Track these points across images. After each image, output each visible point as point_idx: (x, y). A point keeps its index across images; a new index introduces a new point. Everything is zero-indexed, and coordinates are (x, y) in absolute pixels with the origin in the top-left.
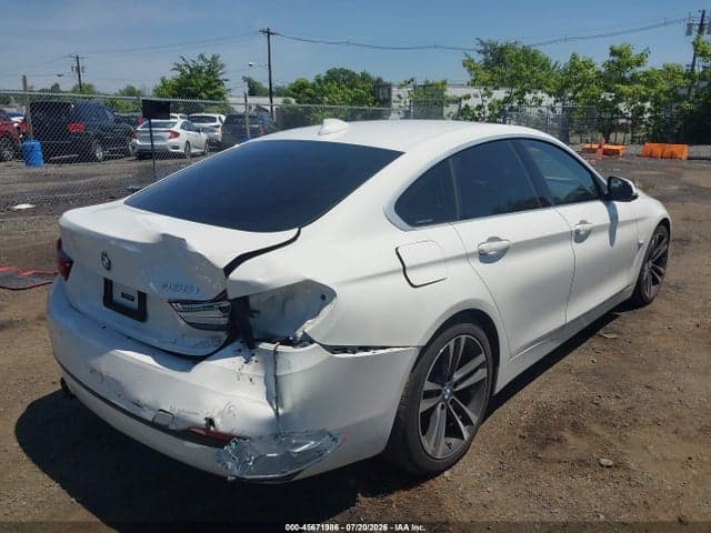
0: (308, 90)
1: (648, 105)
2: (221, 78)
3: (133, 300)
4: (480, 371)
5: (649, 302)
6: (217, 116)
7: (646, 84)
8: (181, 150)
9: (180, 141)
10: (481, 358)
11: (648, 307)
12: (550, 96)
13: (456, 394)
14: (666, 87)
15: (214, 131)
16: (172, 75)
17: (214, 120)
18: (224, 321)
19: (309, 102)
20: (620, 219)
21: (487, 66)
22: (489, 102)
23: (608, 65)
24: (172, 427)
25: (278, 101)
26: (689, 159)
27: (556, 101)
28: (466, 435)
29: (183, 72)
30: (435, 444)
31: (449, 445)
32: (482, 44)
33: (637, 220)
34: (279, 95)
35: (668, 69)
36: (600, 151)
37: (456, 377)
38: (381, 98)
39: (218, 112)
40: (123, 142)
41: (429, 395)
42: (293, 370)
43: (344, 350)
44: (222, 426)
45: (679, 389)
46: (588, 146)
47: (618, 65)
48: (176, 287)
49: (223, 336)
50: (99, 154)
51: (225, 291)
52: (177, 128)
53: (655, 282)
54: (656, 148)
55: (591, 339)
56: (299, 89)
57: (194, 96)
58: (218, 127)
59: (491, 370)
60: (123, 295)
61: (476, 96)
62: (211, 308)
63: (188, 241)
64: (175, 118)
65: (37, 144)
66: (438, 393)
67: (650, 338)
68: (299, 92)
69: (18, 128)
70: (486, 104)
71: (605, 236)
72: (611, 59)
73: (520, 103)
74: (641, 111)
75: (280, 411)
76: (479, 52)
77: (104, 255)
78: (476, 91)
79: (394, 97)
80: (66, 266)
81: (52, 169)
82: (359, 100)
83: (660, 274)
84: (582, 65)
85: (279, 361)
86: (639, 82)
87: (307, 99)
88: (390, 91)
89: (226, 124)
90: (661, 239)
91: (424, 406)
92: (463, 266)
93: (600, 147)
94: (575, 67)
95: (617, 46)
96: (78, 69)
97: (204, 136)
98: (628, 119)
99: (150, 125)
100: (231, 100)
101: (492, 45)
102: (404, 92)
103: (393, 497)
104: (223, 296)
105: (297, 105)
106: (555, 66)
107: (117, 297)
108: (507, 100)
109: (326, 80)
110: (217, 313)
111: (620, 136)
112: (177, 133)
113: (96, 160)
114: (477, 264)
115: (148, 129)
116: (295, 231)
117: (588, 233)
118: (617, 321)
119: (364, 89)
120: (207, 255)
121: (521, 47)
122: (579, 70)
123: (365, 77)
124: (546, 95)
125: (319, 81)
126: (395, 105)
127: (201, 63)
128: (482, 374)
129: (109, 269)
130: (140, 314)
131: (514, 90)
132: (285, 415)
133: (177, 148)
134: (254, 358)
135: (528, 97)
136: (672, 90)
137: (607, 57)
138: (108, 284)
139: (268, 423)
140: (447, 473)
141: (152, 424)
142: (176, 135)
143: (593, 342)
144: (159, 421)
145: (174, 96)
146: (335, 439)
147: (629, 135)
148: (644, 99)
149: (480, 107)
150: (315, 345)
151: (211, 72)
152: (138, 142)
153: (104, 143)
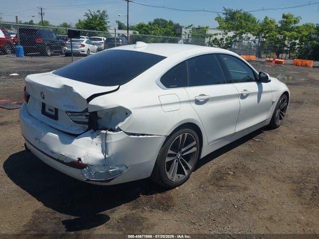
0: (144, 28)
1: (297, 41)
2: (106, 21)
3: (52, 111)
4: (194, 148)
5: (277, 127)
6: (102, 38)
7: (297, 32)
8: (86, 53)
9: (85, 49)
10: (194, 143)
11: (277, 129)
12: (254, 36)
13: (183, 156)
14: (306, 33)
15: (101, 45)
16: (84, 19)
17: (101, 40)
18: (87, 120)
19: (145, 34)
20: (263, 90)
21: (227, 20)
22: (226, 37)
23: (281, 22)
24: (65, 161)
25: (131, 32)
26: (313, 67)
27: (256, 38)
28: (186, 173)
29: (89, 17)
30: (172, 176)
31: (179, 177)
32: (225, 10)
33: (272, 91)
34: (132, 30)
35: (308, 26)
36: (274, 62)
37: (183, 150)
38: (177, 33)
39: (104, 36)
40: (60, 48)
41: (170, 155)
42: (113, 141)
43: (134, 134)
44: (84, 161)
45: (280, 162)
46: (268, 59)
47: (286, 22)
48: (68, 106)
49: (87, 126)
50: (49, 53)
51: (87, 108)
52: (84, 43)
53: (281, 118)
54: (299, 61)
55: (249, 141)
56: (140, 27)
57: (93, 29)
58: (102, 43)
59: (199, 148)
60: (49, 110)
61: (220, 34)
62: (82, 115)
63: (74, 88)
64: (84, 38)
65: (21, 47)
66: (175, 155)
67: (274, 141)
68: (141, 29)
69: (13, 39)
70: (225, 38)
71: (255, 98)
72: (283, 19)
73: (240, 38)
74: (295, 44)
75: (107, 156)
76: (224, 14)
77: (42, 93)
78: (220, 32)
79: (183, 33)
80: (27, 97)
81: (28, 59)
82: (167, 34)
83: (283, 115)
84: (270, 22)
85: (108, 137)
86: (294, 31)
87: (144, 32)
88: (181, 30)
89: (106, 42)
90: (284, 100)
91: (168, 159)
92: (188, 105)
93: (274, 60)
94: (267, 23)
95: (286, 14)
96: (42, 13)
97: (96, 47)
98: (288, 47)
99: (71, 41)
100: (110, 31)
101: (230, 11)
102: (188, 31)
103: (154, 196)
104: (86, 110)
105: (139, 35)
106: (258, 22)
107: (47, 110)
108: (234, 37)
109: (154, 24)
110: (85, 117)
111: (284, 55)
112: (84, 45)
113: (47, 55)
114: (194, 104)
115: (70, 43)
116: (118, 86)
117: (248, 95)
118: (262, 134)
119: (169, 28)
120: (80, 94)
121: (243, 12)
122: (268, 24)
123: (171, 23)
124: (252, 35)
125: (150, 24)
126: (183, 37)
127: (97, 14)
128: (194, 149)
129: (43, 98)
130: (55, 117)
131: (238, 32)
132: (108, 158)
133: (84, 52)
134: (98, 136)
135: (244, 36)
136: (308, 35)
137: (281, 19)
138: (44, 105)
139: (102, 161)
140: (177, 188)
141: (58, 160)
142: (83, 46)
143: (250, 142)
144: (60, 159)
145: (84, 28)
146: (127, 168)
147: (288, 55)
148: (296, 39)
149: (222, 39)
150: (122, 131)
151: (101, 18)
152: (66, 48)
153: (51, 49)
